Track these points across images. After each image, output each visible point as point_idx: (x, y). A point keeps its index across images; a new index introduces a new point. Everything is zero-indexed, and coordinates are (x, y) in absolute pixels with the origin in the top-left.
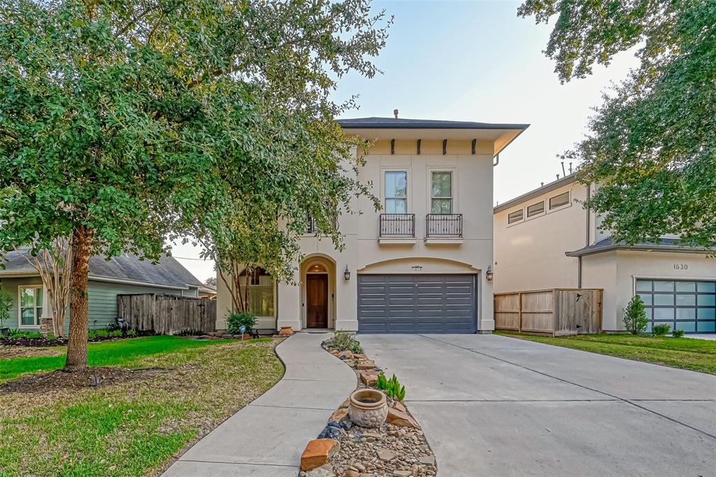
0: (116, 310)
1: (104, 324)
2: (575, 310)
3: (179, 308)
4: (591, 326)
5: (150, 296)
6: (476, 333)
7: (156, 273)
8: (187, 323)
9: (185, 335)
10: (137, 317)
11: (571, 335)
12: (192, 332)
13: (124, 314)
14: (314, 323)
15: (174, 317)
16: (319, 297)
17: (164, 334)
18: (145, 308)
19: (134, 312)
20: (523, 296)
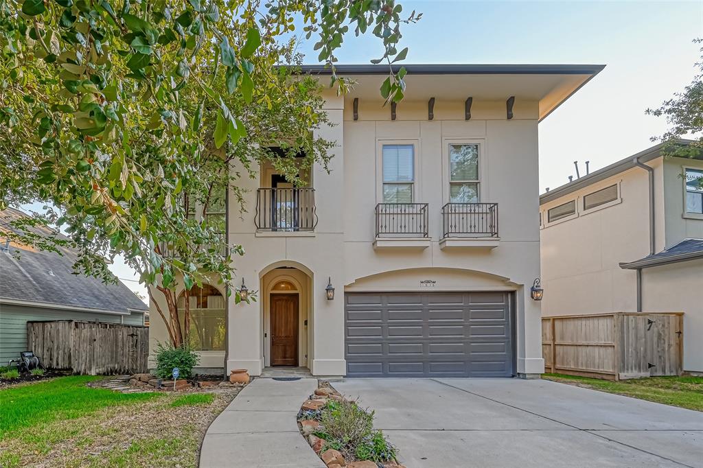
0: (25, 341)
1: (6, 360)
2: (646, 342)
3: (104, 339)
4: (667, 366)
5: (67, 323)
6: (513, 376)
7: (87, 295)
8: (114, 358)
9: (112, 374)
10: (50, 350)
11: (641, 378)
12: (120, 370)
13: (35, 346)
14: (280, 360)
15: (98, 350)
16: (286, 323)
17: (84, 374)
18: (61, 339)
19: (48, 344)
20: (557, 323)
